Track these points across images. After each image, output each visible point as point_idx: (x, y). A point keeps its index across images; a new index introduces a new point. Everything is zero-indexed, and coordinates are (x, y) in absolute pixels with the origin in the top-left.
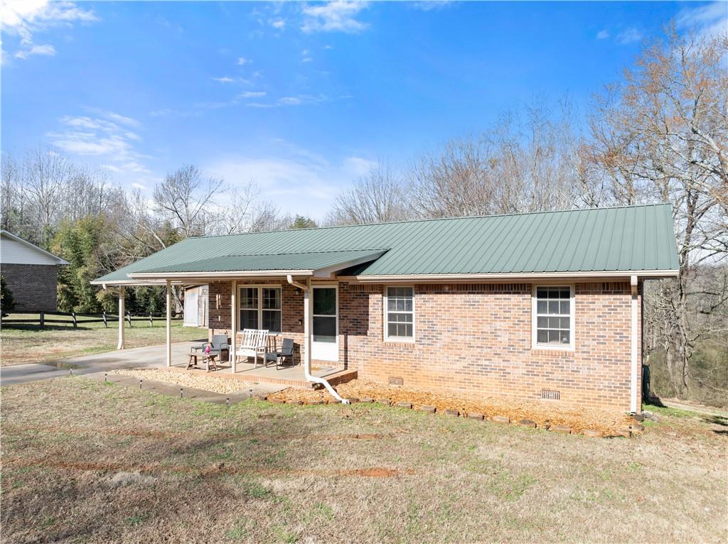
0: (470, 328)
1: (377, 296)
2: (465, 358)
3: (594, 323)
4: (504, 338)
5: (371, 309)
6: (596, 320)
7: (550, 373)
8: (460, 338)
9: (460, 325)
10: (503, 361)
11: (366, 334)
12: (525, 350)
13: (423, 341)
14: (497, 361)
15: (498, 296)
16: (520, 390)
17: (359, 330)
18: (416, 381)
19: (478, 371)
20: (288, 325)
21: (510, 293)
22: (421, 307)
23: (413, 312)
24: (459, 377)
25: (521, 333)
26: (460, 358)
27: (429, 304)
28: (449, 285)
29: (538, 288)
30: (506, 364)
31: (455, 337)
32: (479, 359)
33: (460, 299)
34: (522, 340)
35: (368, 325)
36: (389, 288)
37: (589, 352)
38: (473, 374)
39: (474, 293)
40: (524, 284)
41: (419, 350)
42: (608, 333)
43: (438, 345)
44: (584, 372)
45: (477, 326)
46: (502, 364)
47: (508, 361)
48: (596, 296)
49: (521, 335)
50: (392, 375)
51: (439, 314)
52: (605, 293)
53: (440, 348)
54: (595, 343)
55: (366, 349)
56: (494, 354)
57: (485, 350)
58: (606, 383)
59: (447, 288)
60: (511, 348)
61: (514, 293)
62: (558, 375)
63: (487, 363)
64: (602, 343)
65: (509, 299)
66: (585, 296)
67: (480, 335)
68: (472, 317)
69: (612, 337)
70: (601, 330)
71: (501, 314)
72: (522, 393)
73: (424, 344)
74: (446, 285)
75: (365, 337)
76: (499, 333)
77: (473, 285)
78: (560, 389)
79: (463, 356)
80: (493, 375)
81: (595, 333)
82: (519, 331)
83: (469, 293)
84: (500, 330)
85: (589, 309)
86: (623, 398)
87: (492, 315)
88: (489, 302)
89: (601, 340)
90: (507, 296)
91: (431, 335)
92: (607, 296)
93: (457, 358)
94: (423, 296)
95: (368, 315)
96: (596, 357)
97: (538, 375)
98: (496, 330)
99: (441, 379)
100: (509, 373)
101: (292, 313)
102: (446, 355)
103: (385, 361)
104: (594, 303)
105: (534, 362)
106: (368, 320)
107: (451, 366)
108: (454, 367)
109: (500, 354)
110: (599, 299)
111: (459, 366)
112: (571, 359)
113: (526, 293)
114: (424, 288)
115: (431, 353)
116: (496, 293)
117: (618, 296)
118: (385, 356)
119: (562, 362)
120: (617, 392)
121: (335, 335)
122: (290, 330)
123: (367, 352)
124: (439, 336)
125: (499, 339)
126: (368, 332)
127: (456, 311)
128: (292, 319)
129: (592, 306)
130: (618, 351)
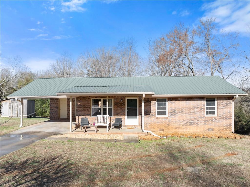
0: (187, 111)
1: (154, 102)
2: (185, 121)
3: (222, 108)
4: (197, 114)
5: (151, 106)
6: (223, 107)
7: (211, 123)
8: (183, 115)
9: (184, 110)
10: (197, 121)
11: (150, 115)
12: (204, 117)
13: (171, 116)
14: (195, 121)
15: (196, 101)
16: (202, 129)
17: (147, 114)
18: (169, 129)
19: (189, 124)
20: (116, 113)
21: (199, 100)
22: (170, 105)
23: (167, 107)
24: (183, 127)
25: (202, 112)
26: (184, 121)
27: (173, 104)
28: (180, 98)
29: (207, 99)
30: (198, 121)
31: (182, 114)
32: (190, 121)
33: (183, 102)
34: (203, 114)
35: (151, 112)
36: (157, 99)
37: (221, 117)
38: (188, 125)
39: (188, 100)
40: (204, 98)
41: (169, 119)
42: (226, 111)
43: (176, 117)
44: (220, 122)
45: (189, 111)
46: (197, 122)
47: (199, 121)
48: (223, 101)
49: (203, 112)
50: (160, 128)
51: (177, 107)
52: (225, 100)
53: (177, 118)
54: (223, 114)
55: (150, 120)
56: (195, 119)
57: (192, 118)
58: (226, 125)
59: (179, 99)
60: (200, 117)
61: (200, 100)
62: (213, 124)
63: (192, 122)
64: (225, 114)
65: (199, 102)
66: (220, 101)
67: (190, 113)
68: (188, 108)
69: (227, 112)
70: (224, 110)
71: (197, 107)
72: (203, 130)
73: (171, 117)
74: (179, 98)
75: (149, 116)
76: (196, 112)
77: (188, 98)
78: (213, 128)
79: (184, 120)
80: (194, 125)
81: (223, 111)
82: (202, 111)
83: (187, 100)
84: (196, 111)
85: (221, 105)
86: (230, 128)
87: (194, 107)
88: (193, 103)
89: (224, 113)
90: (198, 101)
91: (174, 114)
92: (226, 101)
93: (183, 121)
94: (171, 101)
95: (151, 108)
96: (223, 118)
97: (207, 124)
98: (195, 111)
99: (177, 128)
100: (199, 124)
101: (118, 108)
102: (179, 120)
103: (157, 124)
104: (222, 103)
105: (206, 120)
106: (150, 110)
107: (180, 124)
108: (182, 124)
109: (196, 119)
110: (224, 102)
111: (183, 123)
112: (216, 119)
113: (204, 100)
114: (171, 99)
115: (174, 120)
116: (195, 100)
117: (228, 101)
118: (157, 122)
119: (214, 120)
120: (228, 127)
121: (136, 116)
122: (117, 115)
123: (150, 121)
124: (177, 114)
125: (196, 114)
126: (151, 114)
127: (182, 106)
128: (118, 111)
129: (222, 104)
130: (229, 116)
